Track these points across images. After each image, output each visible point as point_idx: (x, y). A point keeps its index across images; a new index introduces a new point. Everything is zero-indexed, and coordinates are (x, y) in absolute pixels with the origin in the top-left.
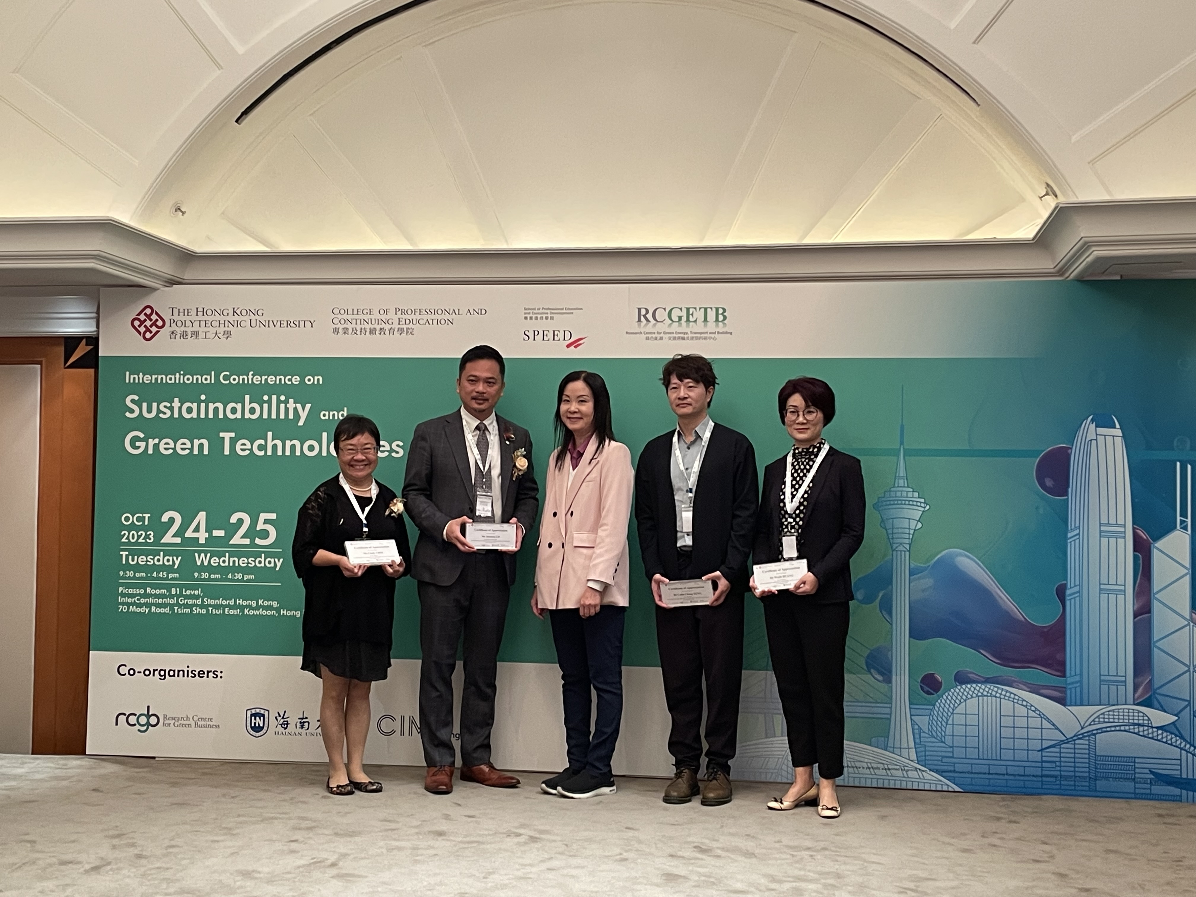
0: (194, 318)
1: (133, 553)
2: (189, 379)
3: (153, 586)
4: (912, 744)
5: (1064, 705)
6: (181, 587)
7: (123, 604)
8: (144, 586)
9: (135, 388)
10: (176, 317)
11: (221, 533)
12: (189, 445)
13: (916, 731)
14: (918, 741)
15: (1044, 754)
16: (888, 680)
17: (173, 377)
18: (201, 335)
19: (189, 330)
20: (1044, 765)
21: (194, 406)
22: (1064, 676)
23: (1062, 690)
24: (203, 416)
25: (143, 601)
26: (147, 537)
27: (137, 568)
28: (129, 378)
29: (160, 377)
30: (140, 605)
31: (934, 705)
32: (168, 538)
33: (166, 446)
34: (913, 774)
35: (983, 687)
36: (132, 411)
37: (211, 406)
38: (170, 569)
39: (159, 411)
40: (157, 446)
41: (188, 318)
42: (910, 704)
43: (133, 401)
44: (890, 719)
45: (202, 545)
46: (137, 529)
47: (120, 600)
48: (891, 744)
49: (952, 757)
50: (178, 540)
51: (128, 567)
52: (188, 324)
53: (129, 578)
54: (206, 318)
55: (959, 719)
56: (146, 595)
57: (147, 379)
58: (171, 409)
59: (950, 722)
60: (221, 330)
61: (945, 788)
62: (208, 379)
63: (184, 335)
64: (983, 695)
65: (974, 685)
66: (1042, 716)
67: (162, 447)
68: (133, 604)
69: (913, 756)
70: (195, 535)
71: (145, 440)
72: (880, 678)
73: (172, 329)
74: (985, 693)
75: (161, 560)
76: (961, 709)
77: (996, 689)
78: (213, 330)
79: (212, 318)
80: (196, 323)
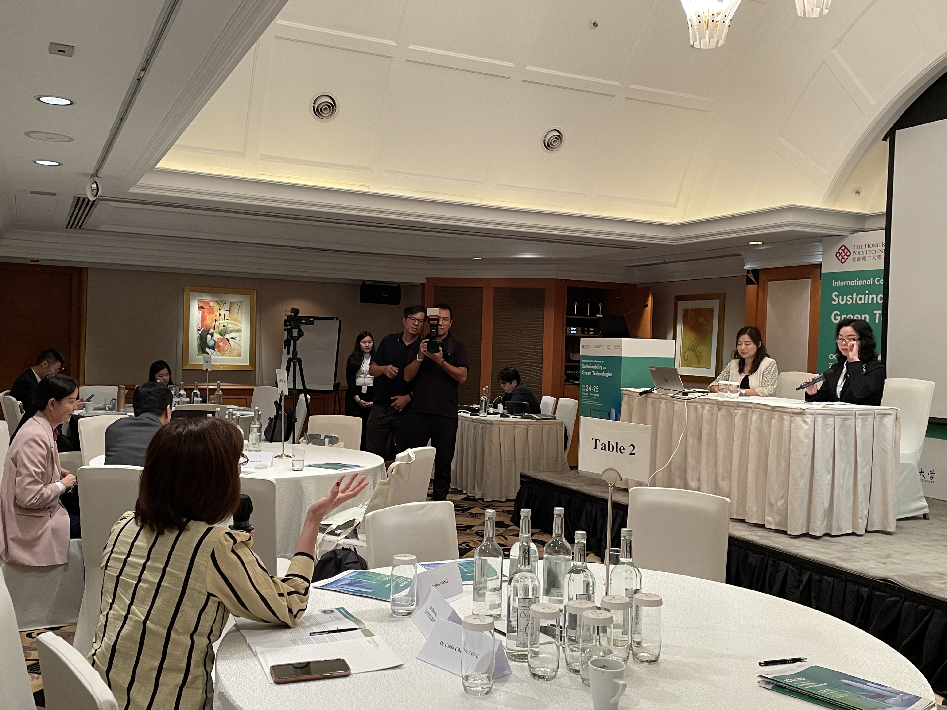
0: (864, 250)
2: (861, 283)
9: (837, 289)
10: (856, 250)
17: (853, 282)
18: (867, 258)
19: (862, 256)
21: (863, 297)
24: (866, 302)
29: (848, 282)
36: (835, 301)
37: (871, 296)
39: (847, 300)
41: (861, 250)
43: (835, 295)
52: (861, 253)
54: (869, 249)
57: (842, 283)
58: (852, 299)
60: (876, 255)
62: (870, 282)
63: (859, 259)
73: (853, 256)
78: (872, 255)
79: (873, 249)
80: (865, 253)
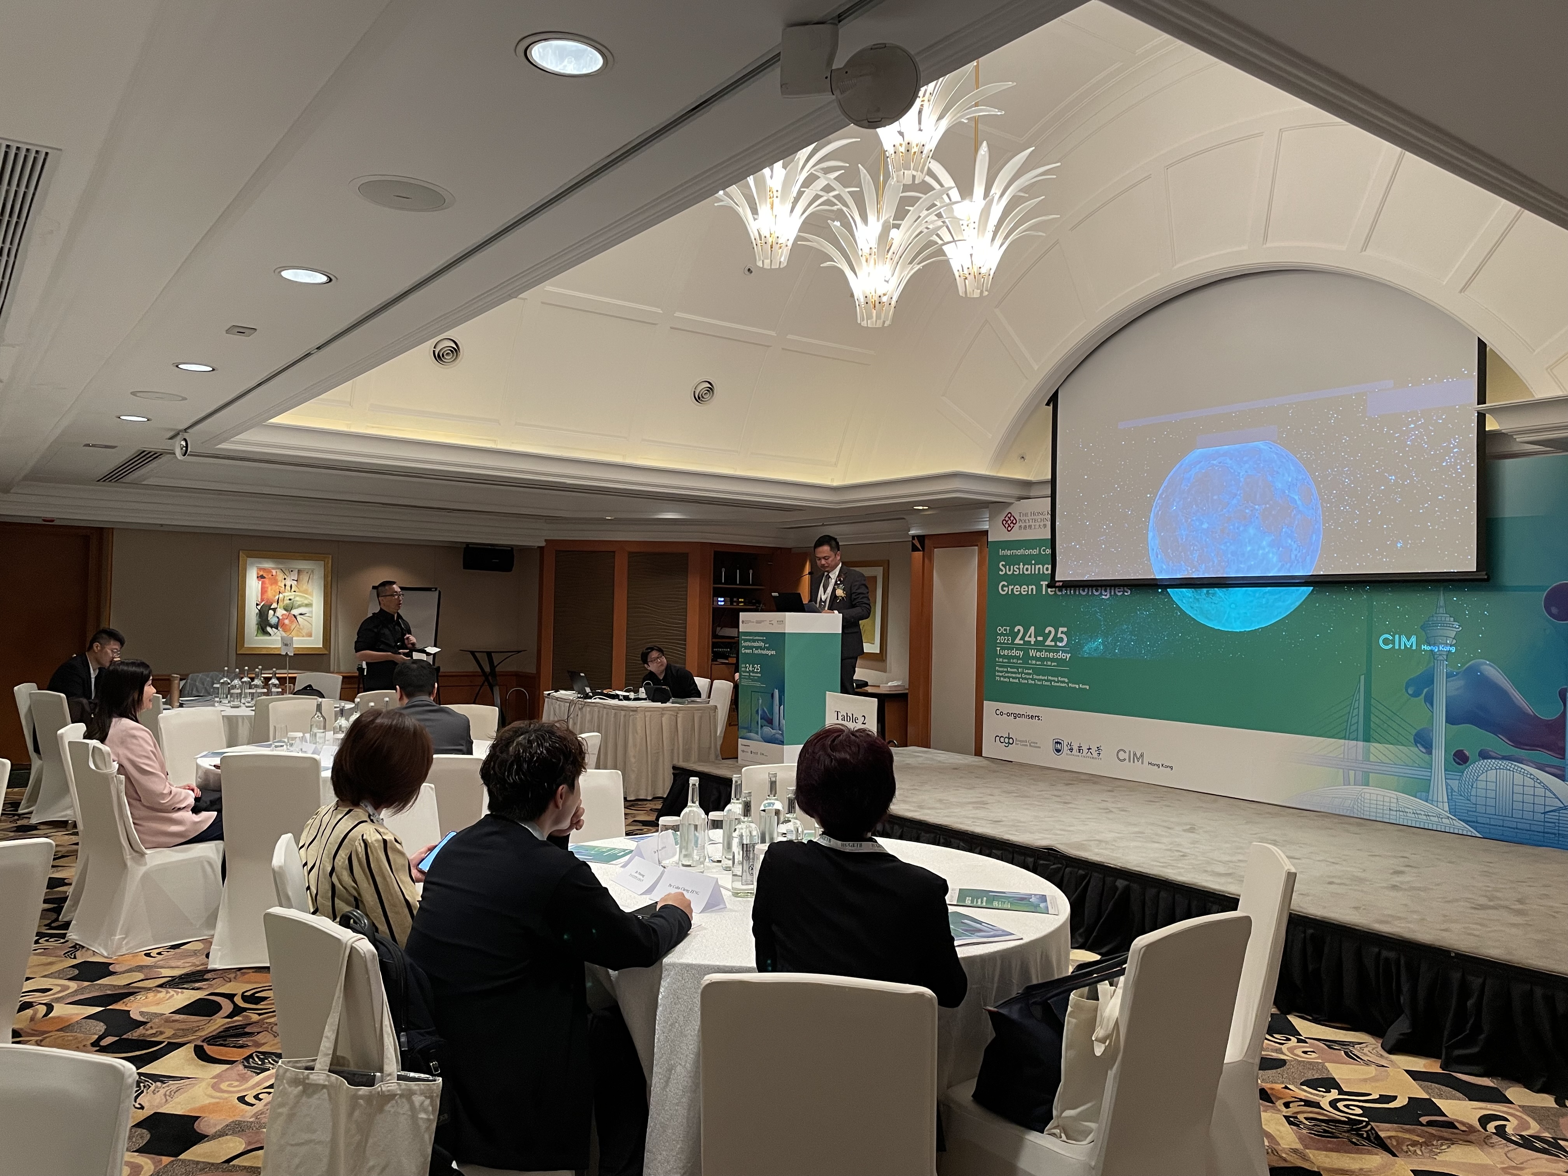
0: (1030, 517)
1: (1003, 649)
2: (1027, 552)
3: (1011, 667)
4: (1446, 800)
5: (1564, 781)
6: (1023, 668)
7: (998, 676)
8: (1007, 667)
9: (1004, 558)
10: (1022, 518)
11: (1040, 639)
12: (1027, 589)
13: (1449, 791)
14: (1450, 797)
15: (1546, 816)
16: (1430, 753)
17: (1020, 551)
18: (1033, 527)
19: (1027, 525)
20: (1547, 824)
21: (1029, 567)
22: (1564, 758)
23: (1563, 769)
24: (1033, 573)
25: (1006, 675)
26: (1008, 640)
27: (1004, 657)
28: (1001, 553)
29: (1014, 551)
30: (1005, 677)
31: (1463, 773)
32: (1017, 641)
33: (1017, 590)
34: (1445, 821)
35: (1500, 762)
36: (1002, 571)
37: (1037, 567)
38: (1018, 658)
39: (1014, 571)
40: (1012, 590)
41: (1027, 518)
42: (1445, 770)
43: (1002, 565)
44: (1430, 780)
45: (1032, 645)
46: (1004, 635)
47: (997, 674)
48: (1430, 798)
49: (1475, 812)
50: (1022, 642)
51: (1000, 656)
52: (1027, 521)
53: (1000, 662)
54: (1035, 517)
55: (1481, 785)
56: (1007, 672)
57: (1009, 553)
58: (1019, 569)
59: (1475, 786)
60: (1042, 524)
61: (1469, 834)
62: (1035, 552)
63: (1025, 528)
64: (1500, 769)
65: (1493, 761)
66: (1546, 788)
67: (1015, 590)
68: (1002, 676)
69: (1447, 809)
70: (1029, 639)
71: (1008, 586)
72: (1424, 750)
73: (1019, 525)
74: (1502, 767)
75: (1014, 653)
76: (1482, 778)
77: (1510, 765)
78: (1037, 524)
79: (1038, 517)
80: (1031, 521)
